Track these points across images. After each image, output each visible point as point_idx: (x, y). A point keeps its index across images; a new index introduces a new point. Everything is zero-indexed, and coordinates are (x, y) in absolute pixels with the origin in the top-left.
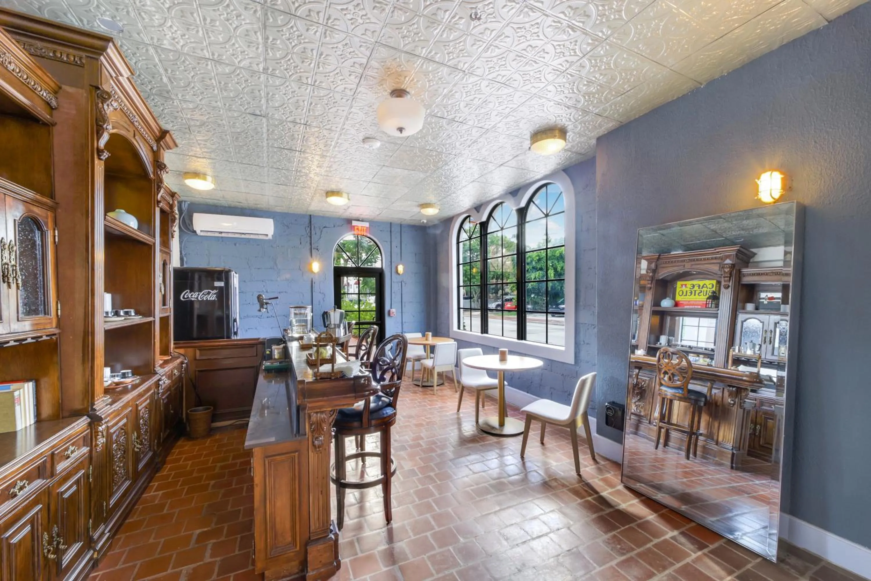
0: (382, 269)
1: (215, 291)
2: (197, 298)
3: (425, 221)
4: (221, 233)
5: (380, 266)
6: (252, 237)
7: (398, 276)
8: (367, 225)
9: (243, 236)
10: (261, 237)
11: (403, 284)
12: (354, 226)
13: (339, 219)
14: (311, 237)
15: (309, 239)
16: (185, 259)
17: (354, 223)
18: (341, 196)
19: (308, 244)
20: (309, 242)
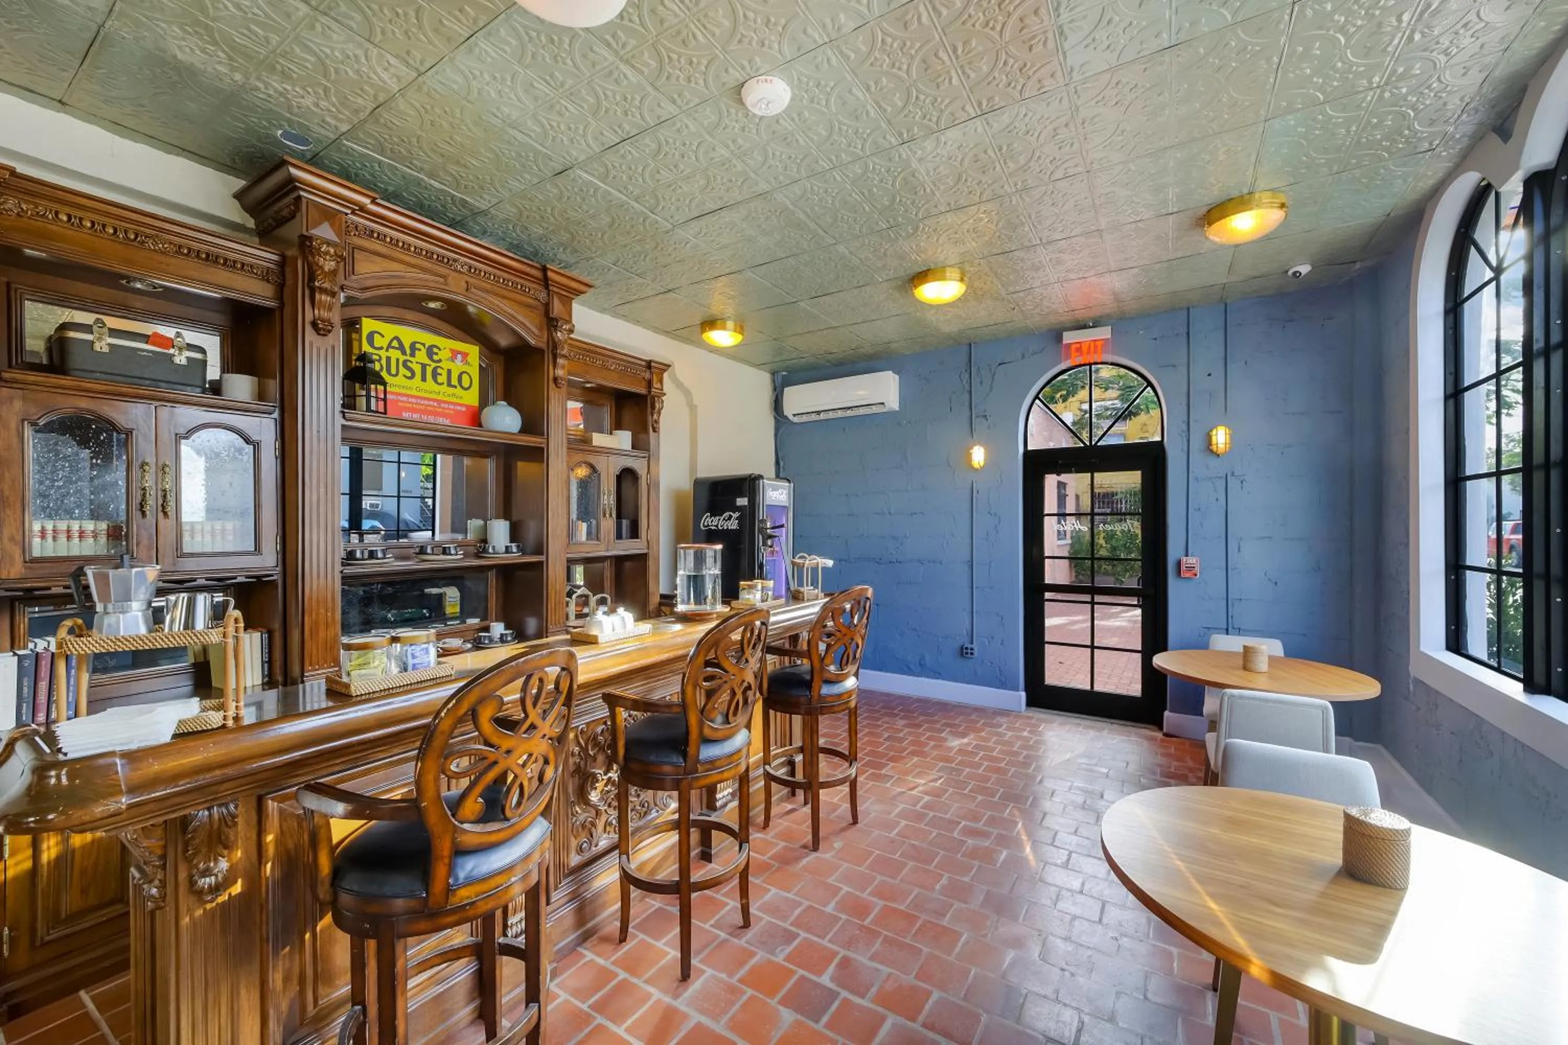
0: (1160, 444)
1: (737, 515)
2: (717, 526)
3: (1304, 269)
4: (818, 413)
5: (1157, 438)
6: (862, 411)
7: (1213, 461)
8: (1104, 333)
9: (849, 413)
10: (875, 409)
11: (1233, 483)
12: (1069, 346)
13: (1028, 334)
14: (970, 392)
15: (967, 396)
16: (782, 463)
17: (1069, 337)
18: (943, 278)
19: (967, 408)
20: (967, 403)
